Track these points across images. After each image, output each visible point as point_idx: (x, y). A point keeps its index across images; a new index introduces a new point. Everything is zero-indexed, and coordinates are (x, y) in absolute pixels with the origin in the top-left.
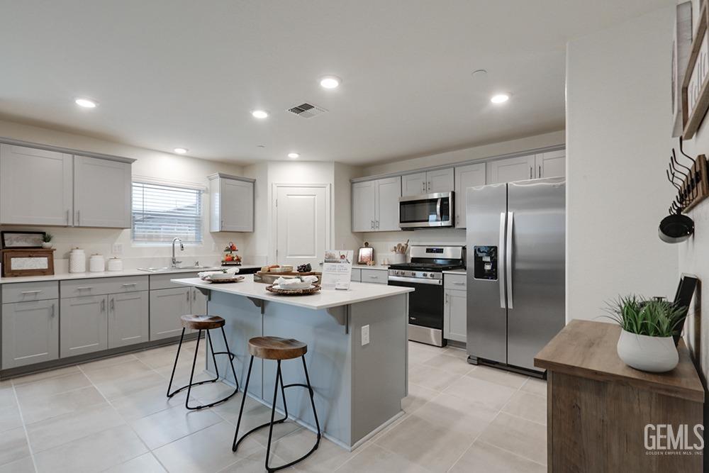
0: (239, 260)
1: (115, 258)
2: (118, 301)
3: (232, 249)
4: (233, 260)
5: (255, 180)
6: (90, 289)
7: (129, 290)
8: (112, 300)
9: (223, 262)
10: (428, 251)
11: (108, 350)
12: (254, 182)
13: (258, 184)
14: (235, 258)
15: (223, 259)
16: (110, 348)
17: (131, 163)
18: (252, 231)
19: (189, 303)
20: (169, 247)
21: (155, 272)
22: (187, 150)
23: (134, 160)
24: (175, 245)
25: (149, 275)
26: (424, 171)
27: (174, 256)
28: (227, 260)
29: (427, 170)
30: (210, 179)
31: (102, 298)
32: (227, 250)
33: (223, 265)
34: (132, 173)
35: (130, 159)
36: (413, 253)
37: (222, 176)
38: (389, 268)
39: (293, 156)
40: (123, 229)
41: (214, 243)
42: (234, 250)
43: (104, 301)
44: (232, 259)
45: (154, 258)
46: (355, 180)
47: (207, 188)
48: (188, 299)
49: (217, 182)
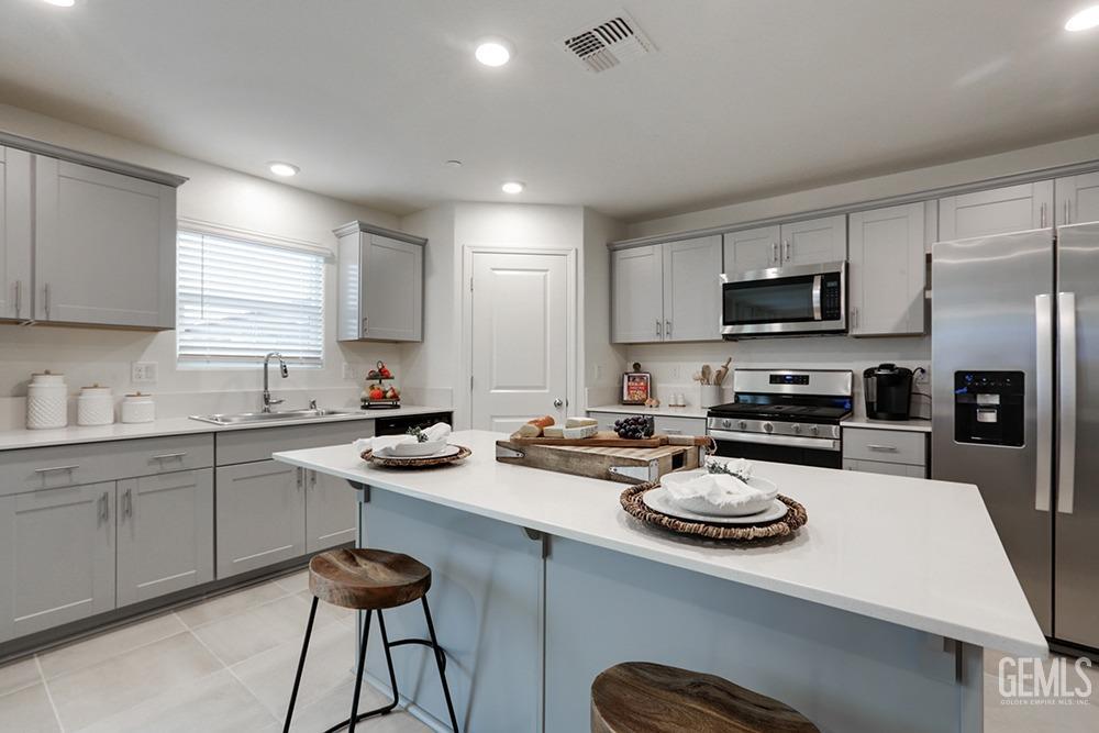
0: (395, 397)
1: (139, 395)
2: (140, 494)
3: (382, 374)
4: (385, 397)
5: (427, 240)
6: (69, 471)
7: (168, 467)
8: (128, 494)
9: (364, 400)
10: (775, 379)
11: (116, 611)
12: (424, 244)
13: (432, 247)
14: (389, 394)
15: (366, 394)
16: (118, 606)
17: (175, 187)
18: (419, 339)
19: (302, 489)
20: (258, 371)
21: (226, 426)
22: (297, 169)
23: (182, 180)
24: (269, 366)
25: (215, 433)
26: (776, 224)
27: (266, 388)
28: (372, 398)
29: (782, 221)
30: (339, 236)
31: (100, 490)
32: (370, 378)
33: (364, 407)
34: (178, 214)
35: (172, 176)
36: (741, 383)
37: (365, 229)
38: (709, 414)
39: (512, 189)
40: (157, 330)
41: (345, 364)
42: (388, 378)
43: (105, 498)
44: (383, 396)
45: (224, 394)
46: (618, 244)
47: (333, 254)
48: (299, 482)
49: (354, 240)
